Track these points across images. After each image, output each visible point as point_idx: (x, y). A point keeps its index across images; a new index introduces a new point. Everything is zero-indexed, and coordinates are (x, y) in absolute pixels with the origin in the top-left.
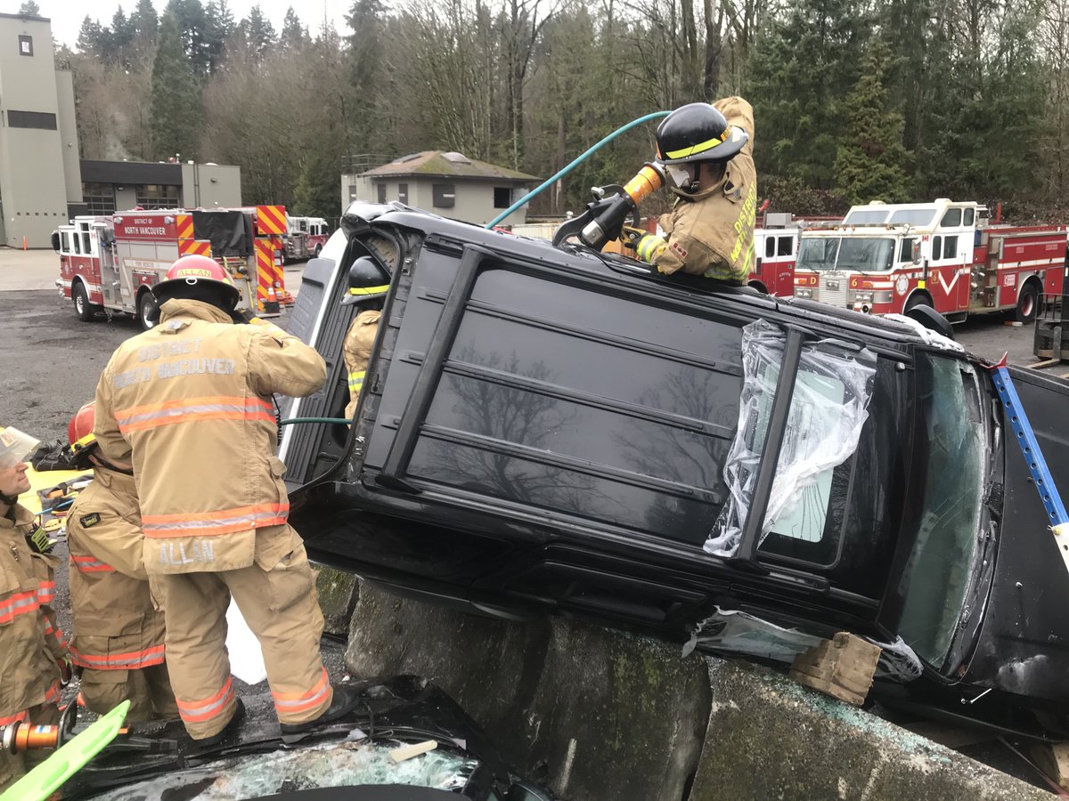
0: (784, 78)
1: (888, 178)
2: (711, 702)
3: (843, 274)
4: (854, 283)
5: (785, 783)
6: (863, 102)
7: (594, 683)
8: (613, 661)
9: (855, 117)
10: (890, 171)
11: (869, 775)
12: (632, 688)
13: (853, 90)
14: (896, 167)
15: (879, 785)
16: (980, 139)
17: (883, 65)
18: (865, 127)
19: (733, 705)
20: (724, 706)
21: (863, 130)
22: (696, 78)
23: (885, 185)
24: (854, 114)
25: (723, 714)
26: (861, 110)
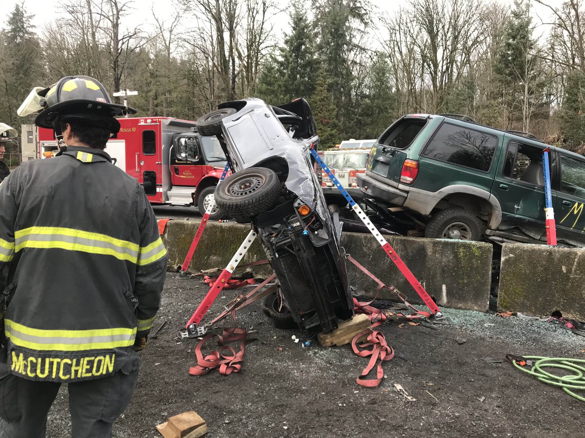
0: (281, 85)
1: (332, 135)
2: (501, 257)
3: (346, 170)
4: (352, 174)
5: (540, 275)
6: (319, 100)
7: (449, 262)
8: (457, 252)
9: (315, 106)
10: (333, 132)
11: (574, 261)
12: (468, 259)
13: (314, 94)
14: (335, 130)
15: (579, 263)
16: (370, 119)
17: (327, 83)
18: (321, 111)
19: (511, 255)
20: (507, 257)
21: (320, 112)
22: (228, 84)
23: (331, 139)
24: (315, 105)
25: (507, 261)
26: (318, 103)
